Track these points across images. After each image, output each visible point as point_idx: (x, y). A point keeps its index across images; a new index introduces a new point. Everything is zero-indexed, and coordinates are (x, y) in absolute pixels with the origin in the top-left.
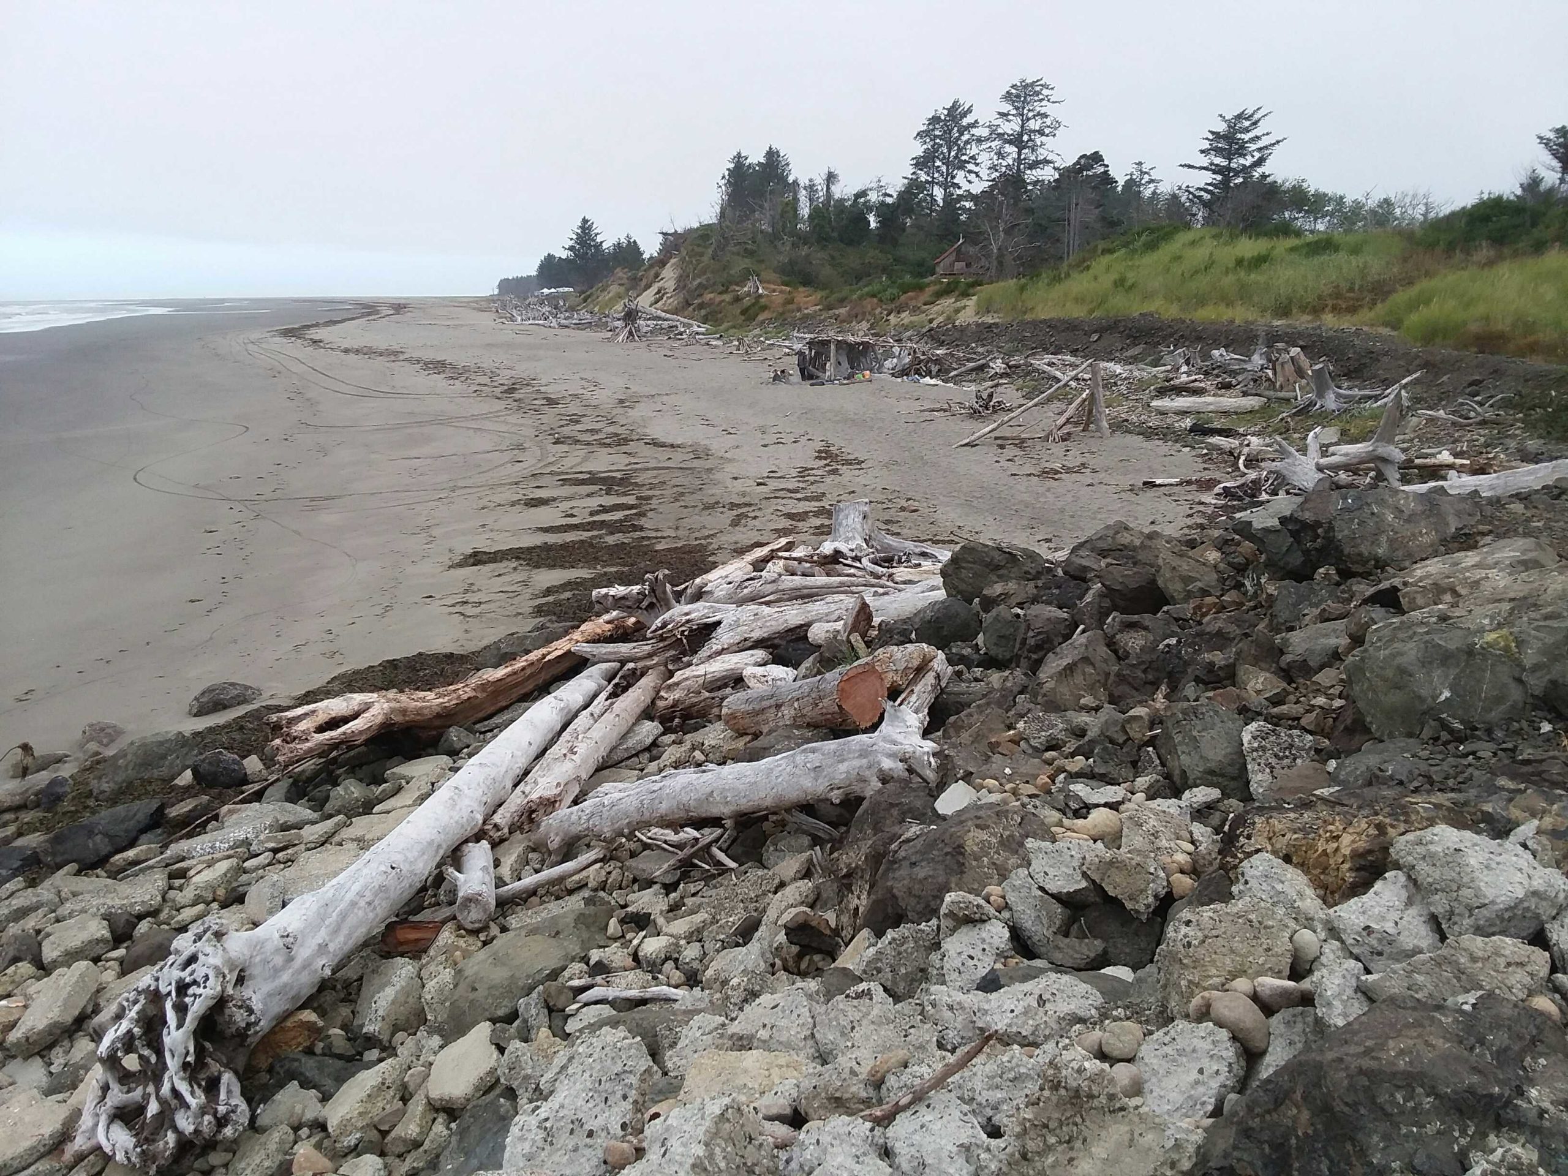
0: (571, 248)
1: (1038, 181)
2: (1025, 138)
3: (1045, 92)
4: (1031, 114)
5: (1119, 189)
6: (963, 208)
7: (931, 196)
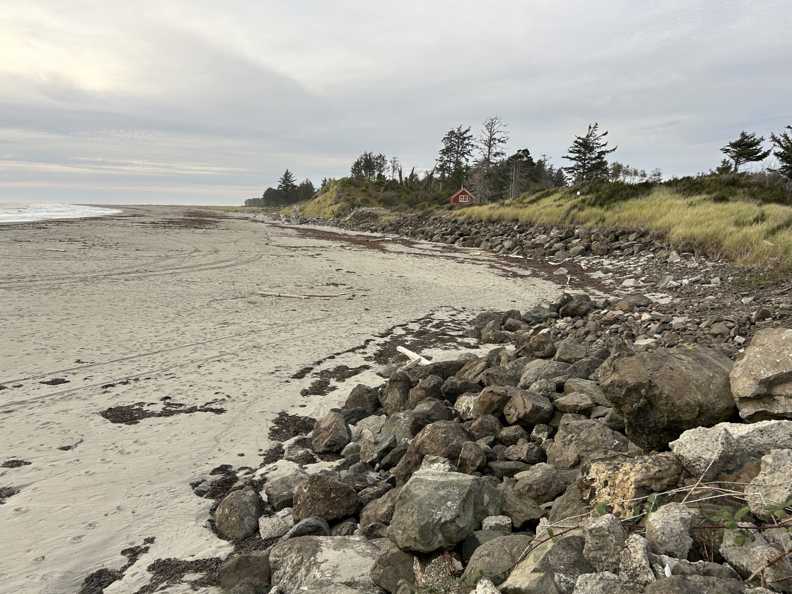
0: (280, 186)
1: (497, 163)
2: (492, 143)
4: (494, 132)
5: (535, 165)
6: (464, 173)
7: (449, 167)
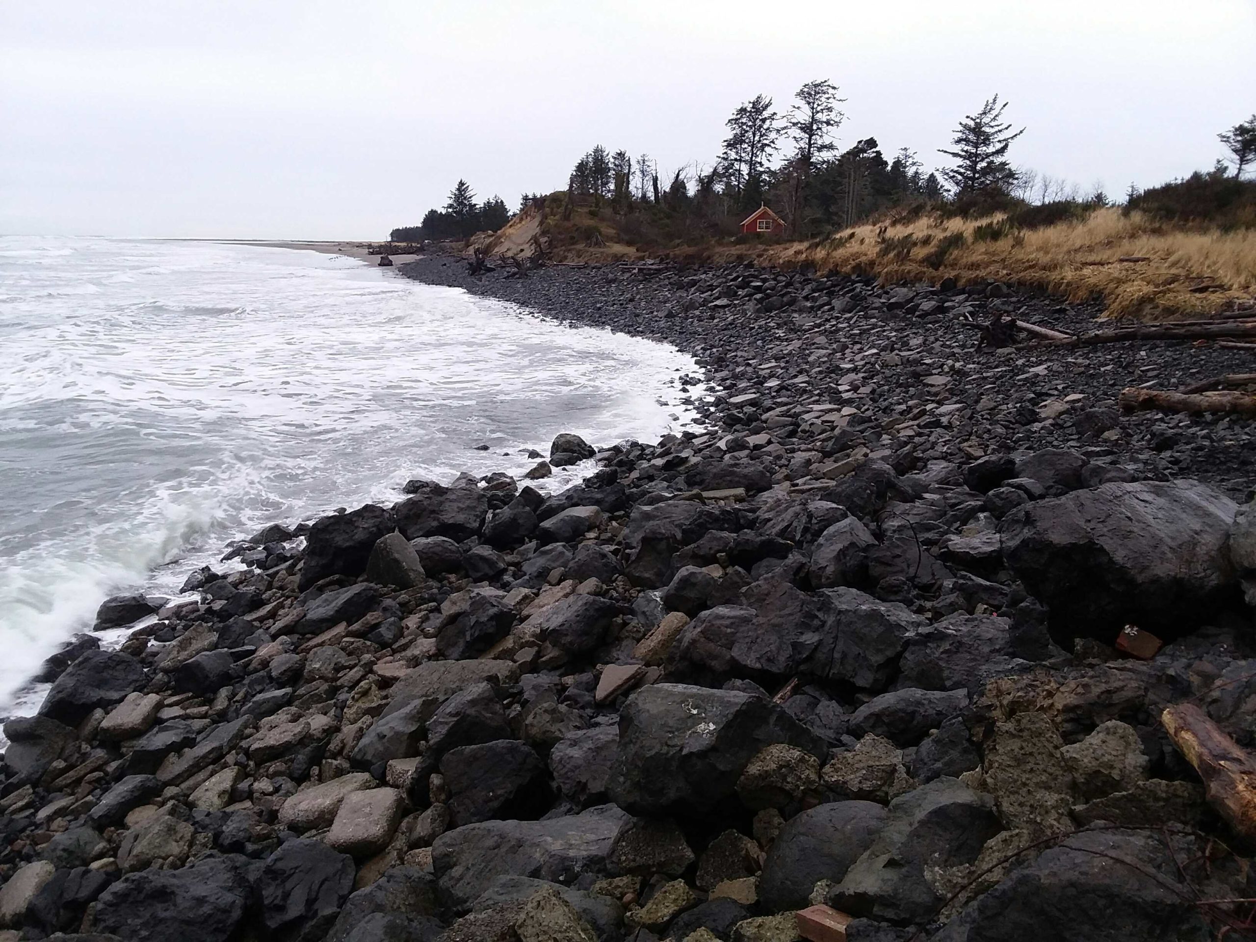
0: (450, 206)
1: (824, 162)
2: (815, 127)
3: (831, 91)
4: (819, 108)
5: (889, 168)
6: (764, 181)
7: (739, 170)
